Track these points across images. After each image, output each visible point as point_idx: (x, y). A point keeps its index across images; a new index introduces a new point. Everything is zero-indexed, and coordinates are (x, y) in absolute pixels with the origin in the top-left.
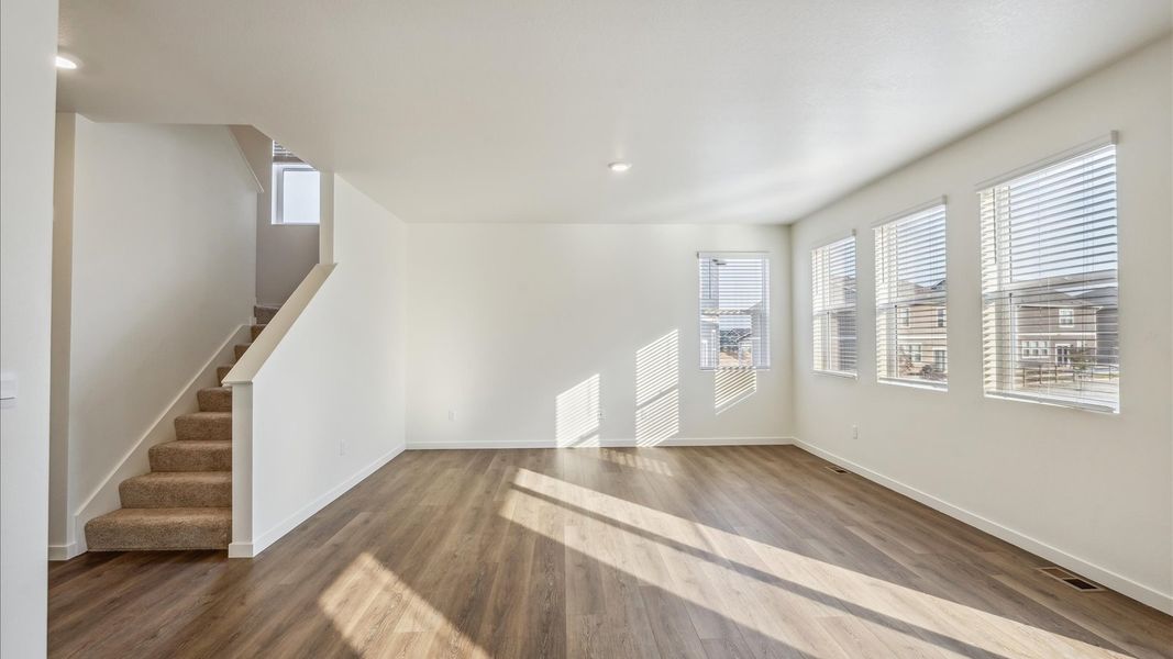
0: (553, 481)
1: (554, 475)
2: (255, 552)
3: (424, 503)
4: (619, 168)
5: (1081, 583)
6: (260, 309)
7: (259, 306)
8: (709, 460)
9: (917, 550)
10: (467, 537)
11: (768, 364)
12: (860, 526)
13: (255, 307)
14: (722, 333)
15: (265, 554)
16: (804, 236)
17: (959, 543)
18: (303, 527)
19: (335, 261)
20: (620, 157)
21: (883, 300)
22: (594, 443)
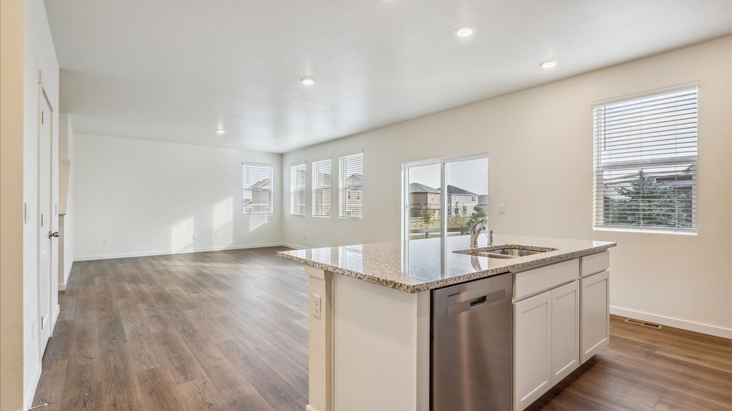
4: (221, 132)
11: (272, 212)
16: (287, 160)
19: (69, 158)
20: (220, 128)
21: (314, 188)
22: (192, 250)
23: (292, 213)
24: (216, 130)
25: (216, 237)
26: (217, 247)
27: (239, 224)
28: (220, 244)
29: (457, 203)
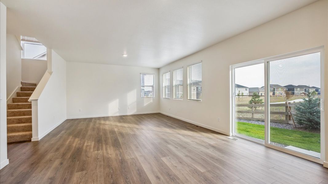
0: (109, 122)
1: (110, 121)
2: (39, 139)
3: (79, 128)
4: (125, 56)
5: (197, 126)
6: (23, 83)
7: (22, 82)
8: (143, 116)
9: (177, 125)
10: (93, 132)
11: (154, 97)
12: (169, 123)
13: (21, 82)
14: (145, 91)
15: (42, 140)
17: (183, 124)
18: (48, 135)
19: (52, 71)
20: (125, 53)
21: (174, 84)
22: (118, 115)
23: (164, 97)
24: (123, 55)
25: (129, 109)
26: (130, 113)
27: (139, 102)
28: (131, 112)
29: (239, 91)
